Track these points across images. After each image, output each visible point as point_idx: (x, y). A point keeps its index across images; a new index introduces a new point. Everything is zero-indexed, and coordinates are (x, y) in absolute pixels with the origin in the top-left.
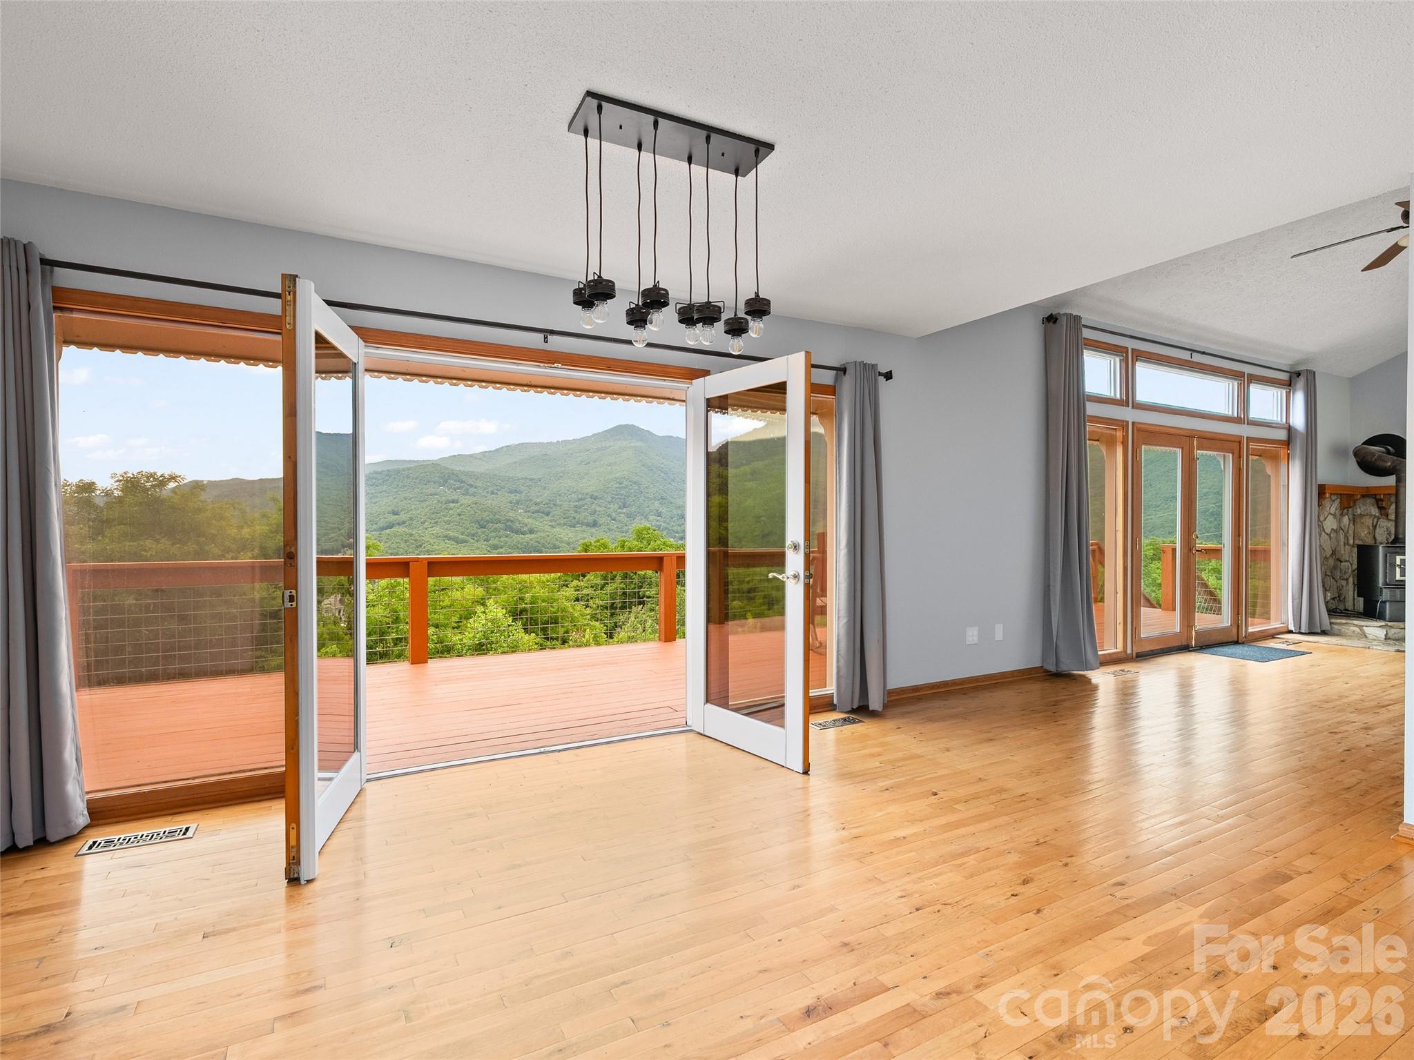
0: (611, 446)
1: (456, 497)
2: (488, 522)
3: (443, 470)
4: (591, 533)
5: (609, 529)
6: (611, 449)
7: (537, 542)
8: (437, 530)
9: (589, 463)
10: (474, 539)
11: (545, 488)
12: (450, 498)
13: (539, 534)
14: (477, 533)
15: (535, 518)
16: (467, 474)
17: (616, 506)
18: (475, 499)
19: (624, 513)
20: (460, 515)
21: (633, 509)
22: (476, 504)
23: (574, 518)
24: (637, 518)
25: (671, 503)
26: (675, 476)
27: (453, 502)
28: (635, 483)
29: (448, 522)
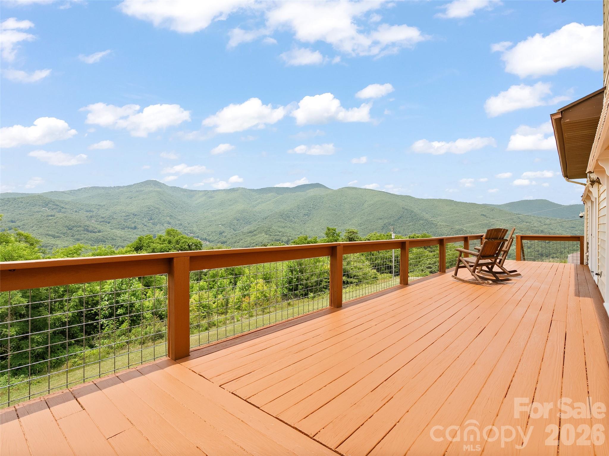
0: (144, 190)
1: (53, 214)
2: (74, 227)
3: (45, 199)
4: (133, 232)
5: (143, 230)
6: (143, 191)
7: (103, 237)
8: (41, 230)
9: (132, 198)
10: (65, 236)
11: (107, 210)
12: (50, 214)
13: (104, 233)
14: (67, 232)
15: (101, 225)
16: (62, 202)
17: (147, 219)
18: (65, 215)
19: (151, 223)
20: (56, 223)
21: (156, 220)
22: (66, 217)
23: (124, 225)
24: (158, 225)
25: (175, 218)
26: (177, 205)
27: (51, 216)
28: (157, 208)
29: (48, 227)
